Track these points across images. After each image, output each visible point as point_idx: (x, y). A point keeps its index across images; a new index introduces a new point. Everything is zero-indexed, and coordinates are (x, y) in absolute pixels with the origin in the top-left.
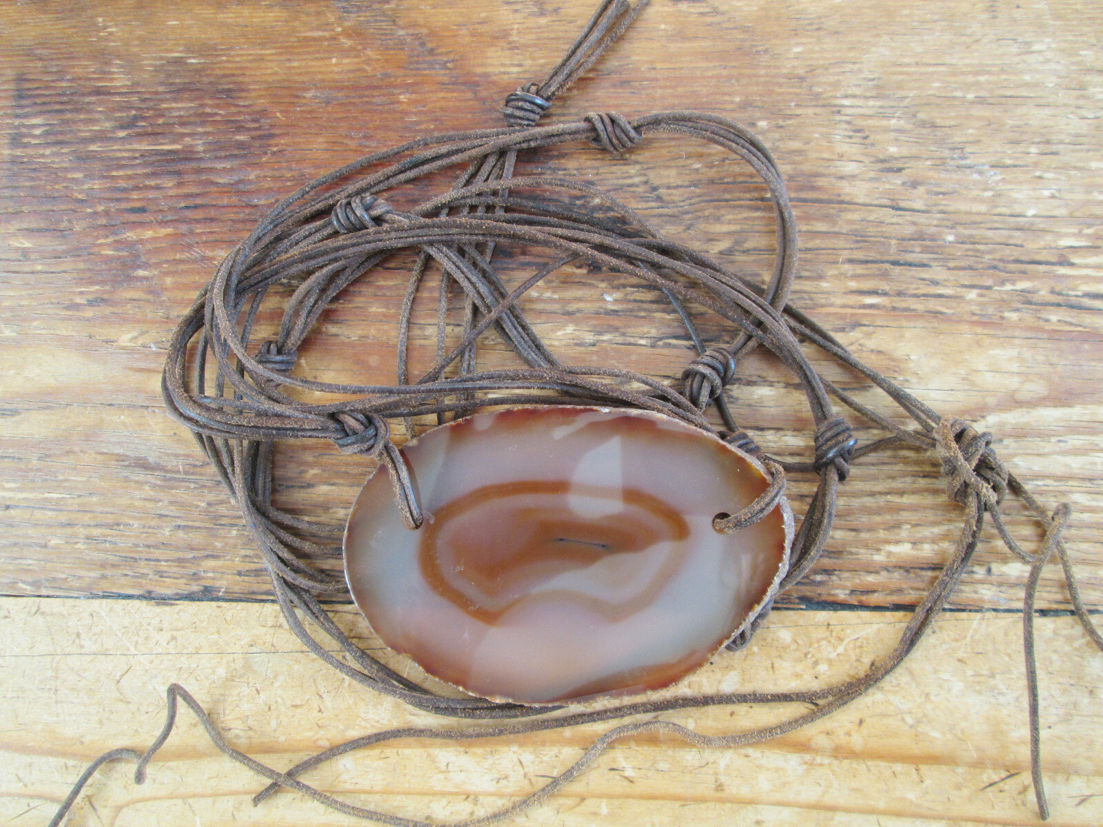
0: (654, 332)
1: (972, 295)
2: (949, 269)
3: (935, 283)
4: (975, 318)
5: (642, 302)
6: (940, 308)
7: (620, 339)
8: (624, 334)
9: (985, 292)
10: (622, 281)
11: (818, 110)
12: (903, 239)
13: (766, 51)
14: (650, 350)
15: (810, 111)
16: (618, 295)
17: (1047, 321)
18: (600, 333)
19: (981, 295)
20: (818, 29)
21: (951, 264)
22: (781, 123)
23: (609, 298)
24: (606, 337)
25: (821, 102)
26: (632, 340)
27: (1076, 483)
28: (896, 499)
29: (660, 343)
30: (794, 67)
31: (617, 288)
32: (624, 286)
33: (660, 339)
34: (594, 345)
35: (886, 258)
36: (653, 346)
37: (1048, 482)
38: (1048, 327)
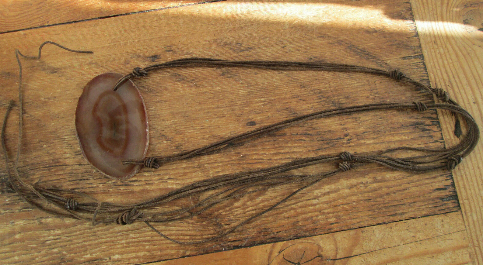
0: (19, 208)
1: (101, 186)
2: (94, 179)
3: (91, 184)
4: (102, 192)
5: (16, 200)
6: (93, 191)
7: (11, 211)
8: (11, 210)
9: (104, 184)
10: (10, 195)
11: (59, 140)
12: (83, 173)
13: (45, 125)
14: (19, 213)
15: (57, 141)
16: (9, 199)
17: (120, 190)
18: (5, 210)
19: (103, 185)
20: (58, 117)
21: (95, 178)
22: (49, 145)
23: (7, 200)
24: (7, 211)
25: (59, 138)
26: (14, 211)
27: (130, 232)
28: (86, 243)
29: (21, 211)
30: (52, 129)
31: (9, 197)
32: (11, 196)
33: (21, 209)
34: (3, 214)
35: (78, 179)
36: (19, 212)
37: (123, 232)
38: (121, 191)
